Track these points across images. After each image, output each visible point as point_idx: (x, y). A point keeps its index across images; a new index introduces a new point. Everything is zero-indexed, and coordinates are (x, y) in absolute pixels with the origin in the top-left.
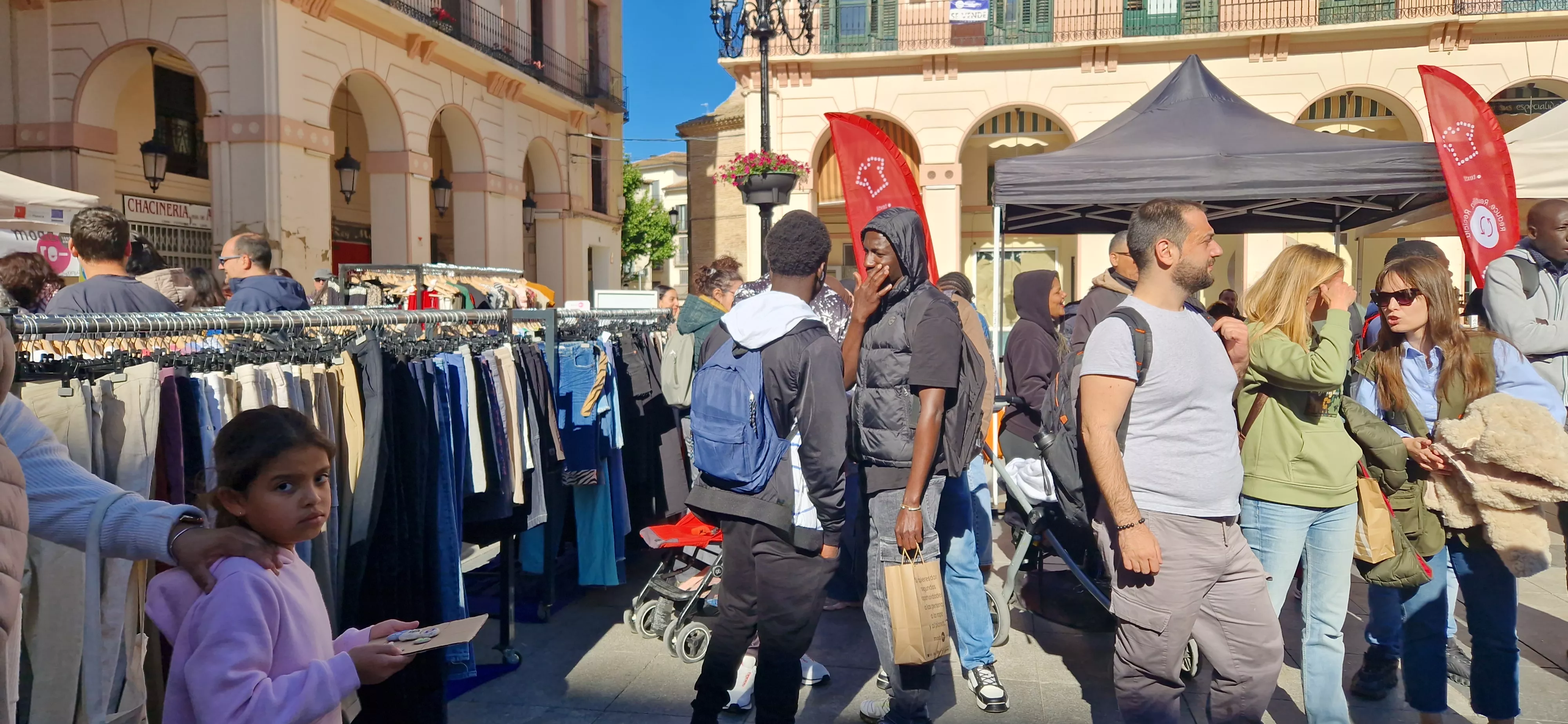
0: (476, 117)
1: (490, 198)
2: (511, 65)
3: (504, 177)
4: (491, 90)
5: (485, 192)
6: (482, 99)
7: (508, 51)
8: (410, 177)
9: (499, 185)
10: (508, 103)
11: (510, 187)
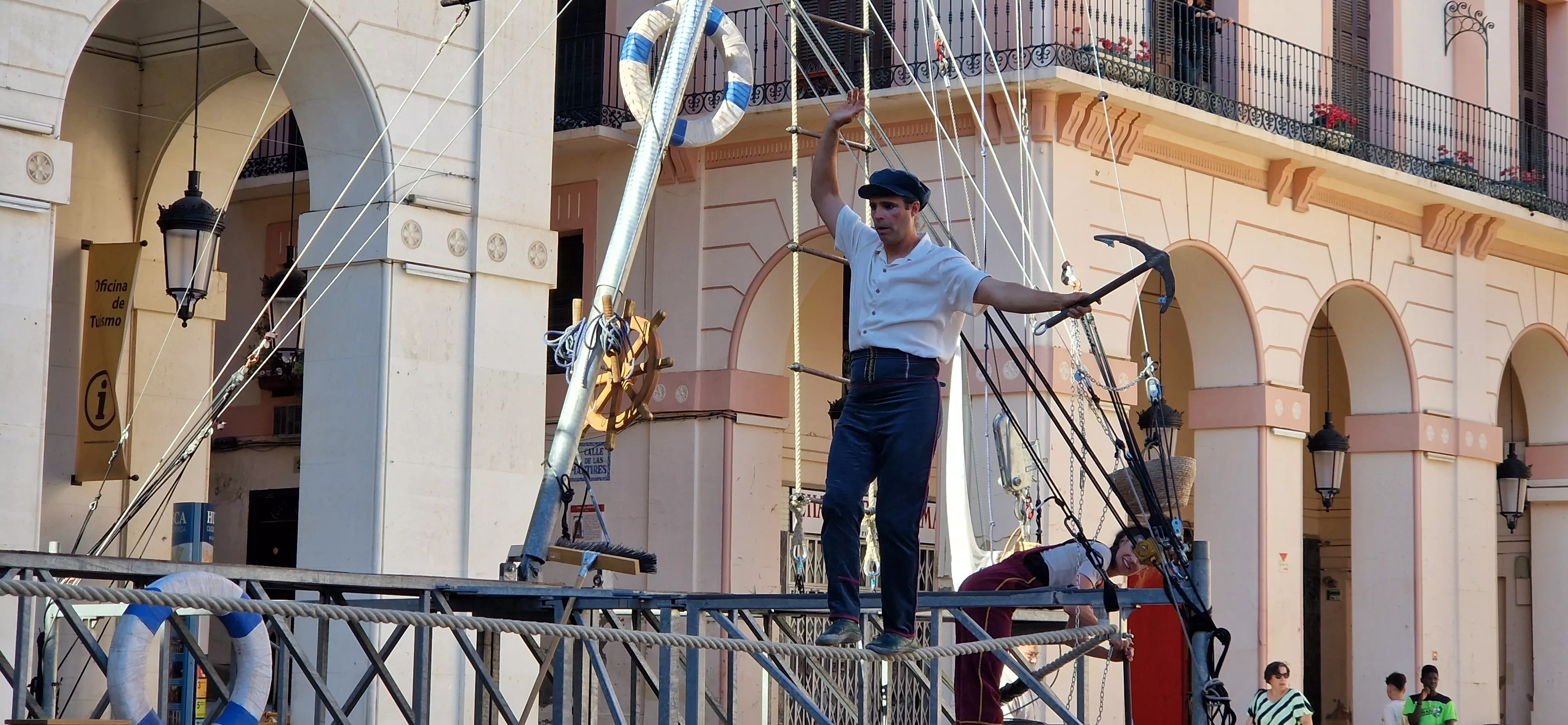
0: (1396, 302)
1: (1426, 468)
2: (1472, 188)
3: (1457, 420)
4: (1430, 241)
5: (1414, 452)
6: (1411, 263)
7: (1466, 158)
8: (1266, 433)
9: (1446, 437)
10: (1467, 264)
11: (1468, 439)
